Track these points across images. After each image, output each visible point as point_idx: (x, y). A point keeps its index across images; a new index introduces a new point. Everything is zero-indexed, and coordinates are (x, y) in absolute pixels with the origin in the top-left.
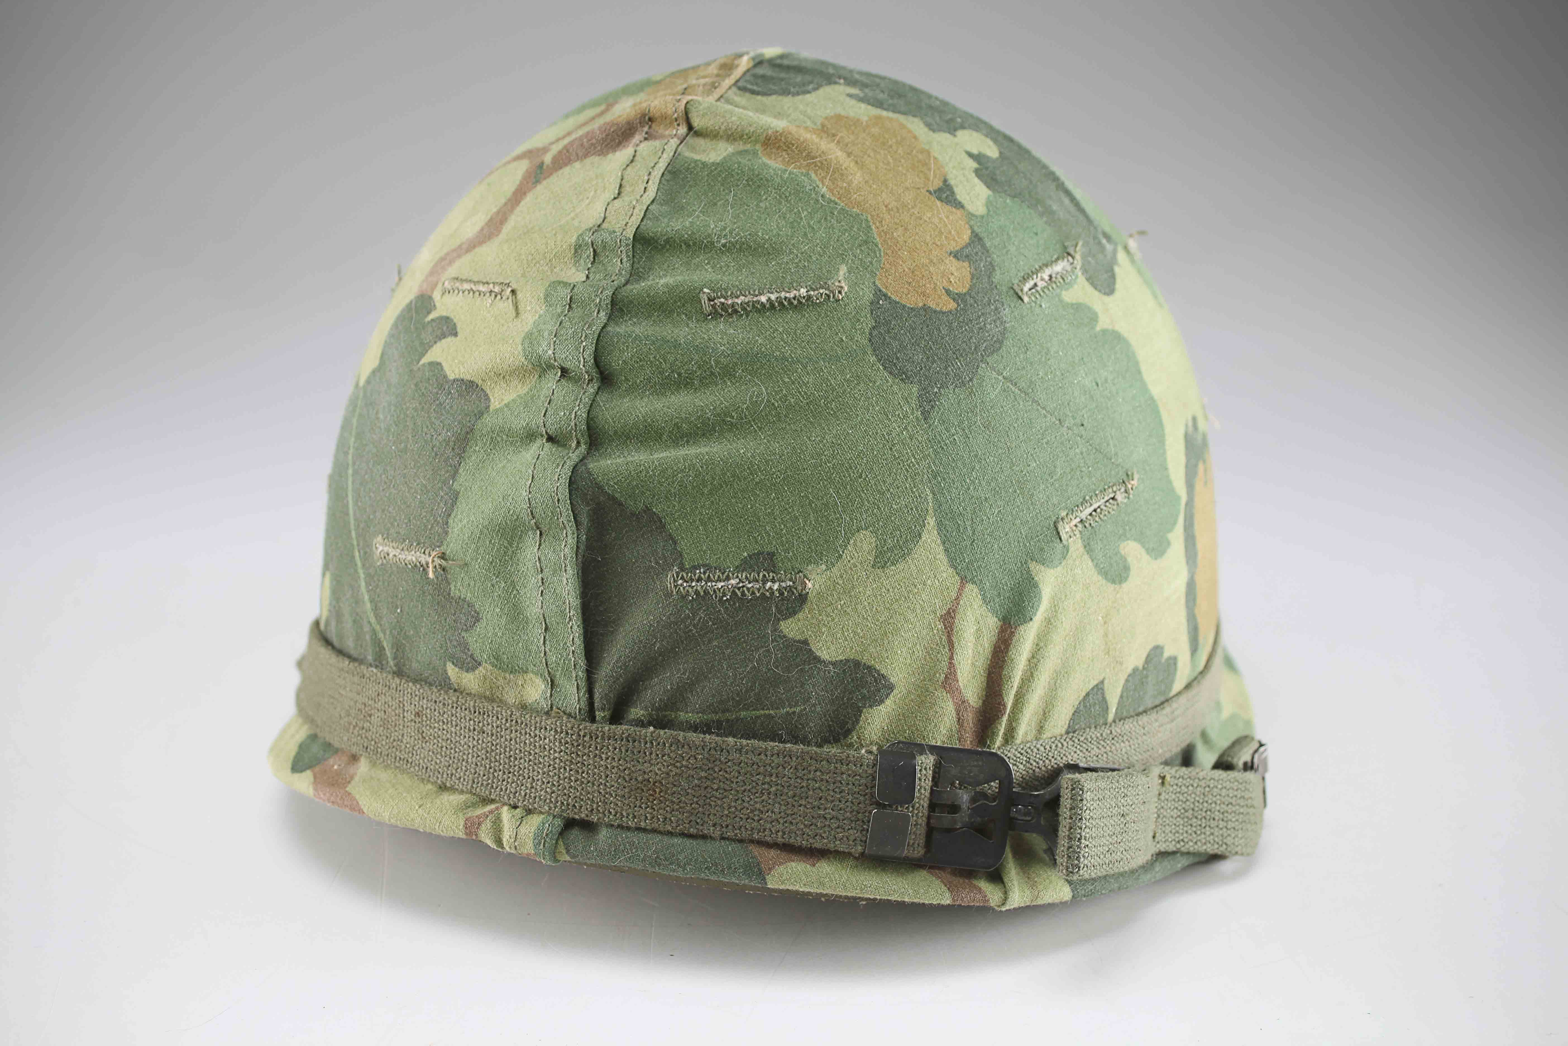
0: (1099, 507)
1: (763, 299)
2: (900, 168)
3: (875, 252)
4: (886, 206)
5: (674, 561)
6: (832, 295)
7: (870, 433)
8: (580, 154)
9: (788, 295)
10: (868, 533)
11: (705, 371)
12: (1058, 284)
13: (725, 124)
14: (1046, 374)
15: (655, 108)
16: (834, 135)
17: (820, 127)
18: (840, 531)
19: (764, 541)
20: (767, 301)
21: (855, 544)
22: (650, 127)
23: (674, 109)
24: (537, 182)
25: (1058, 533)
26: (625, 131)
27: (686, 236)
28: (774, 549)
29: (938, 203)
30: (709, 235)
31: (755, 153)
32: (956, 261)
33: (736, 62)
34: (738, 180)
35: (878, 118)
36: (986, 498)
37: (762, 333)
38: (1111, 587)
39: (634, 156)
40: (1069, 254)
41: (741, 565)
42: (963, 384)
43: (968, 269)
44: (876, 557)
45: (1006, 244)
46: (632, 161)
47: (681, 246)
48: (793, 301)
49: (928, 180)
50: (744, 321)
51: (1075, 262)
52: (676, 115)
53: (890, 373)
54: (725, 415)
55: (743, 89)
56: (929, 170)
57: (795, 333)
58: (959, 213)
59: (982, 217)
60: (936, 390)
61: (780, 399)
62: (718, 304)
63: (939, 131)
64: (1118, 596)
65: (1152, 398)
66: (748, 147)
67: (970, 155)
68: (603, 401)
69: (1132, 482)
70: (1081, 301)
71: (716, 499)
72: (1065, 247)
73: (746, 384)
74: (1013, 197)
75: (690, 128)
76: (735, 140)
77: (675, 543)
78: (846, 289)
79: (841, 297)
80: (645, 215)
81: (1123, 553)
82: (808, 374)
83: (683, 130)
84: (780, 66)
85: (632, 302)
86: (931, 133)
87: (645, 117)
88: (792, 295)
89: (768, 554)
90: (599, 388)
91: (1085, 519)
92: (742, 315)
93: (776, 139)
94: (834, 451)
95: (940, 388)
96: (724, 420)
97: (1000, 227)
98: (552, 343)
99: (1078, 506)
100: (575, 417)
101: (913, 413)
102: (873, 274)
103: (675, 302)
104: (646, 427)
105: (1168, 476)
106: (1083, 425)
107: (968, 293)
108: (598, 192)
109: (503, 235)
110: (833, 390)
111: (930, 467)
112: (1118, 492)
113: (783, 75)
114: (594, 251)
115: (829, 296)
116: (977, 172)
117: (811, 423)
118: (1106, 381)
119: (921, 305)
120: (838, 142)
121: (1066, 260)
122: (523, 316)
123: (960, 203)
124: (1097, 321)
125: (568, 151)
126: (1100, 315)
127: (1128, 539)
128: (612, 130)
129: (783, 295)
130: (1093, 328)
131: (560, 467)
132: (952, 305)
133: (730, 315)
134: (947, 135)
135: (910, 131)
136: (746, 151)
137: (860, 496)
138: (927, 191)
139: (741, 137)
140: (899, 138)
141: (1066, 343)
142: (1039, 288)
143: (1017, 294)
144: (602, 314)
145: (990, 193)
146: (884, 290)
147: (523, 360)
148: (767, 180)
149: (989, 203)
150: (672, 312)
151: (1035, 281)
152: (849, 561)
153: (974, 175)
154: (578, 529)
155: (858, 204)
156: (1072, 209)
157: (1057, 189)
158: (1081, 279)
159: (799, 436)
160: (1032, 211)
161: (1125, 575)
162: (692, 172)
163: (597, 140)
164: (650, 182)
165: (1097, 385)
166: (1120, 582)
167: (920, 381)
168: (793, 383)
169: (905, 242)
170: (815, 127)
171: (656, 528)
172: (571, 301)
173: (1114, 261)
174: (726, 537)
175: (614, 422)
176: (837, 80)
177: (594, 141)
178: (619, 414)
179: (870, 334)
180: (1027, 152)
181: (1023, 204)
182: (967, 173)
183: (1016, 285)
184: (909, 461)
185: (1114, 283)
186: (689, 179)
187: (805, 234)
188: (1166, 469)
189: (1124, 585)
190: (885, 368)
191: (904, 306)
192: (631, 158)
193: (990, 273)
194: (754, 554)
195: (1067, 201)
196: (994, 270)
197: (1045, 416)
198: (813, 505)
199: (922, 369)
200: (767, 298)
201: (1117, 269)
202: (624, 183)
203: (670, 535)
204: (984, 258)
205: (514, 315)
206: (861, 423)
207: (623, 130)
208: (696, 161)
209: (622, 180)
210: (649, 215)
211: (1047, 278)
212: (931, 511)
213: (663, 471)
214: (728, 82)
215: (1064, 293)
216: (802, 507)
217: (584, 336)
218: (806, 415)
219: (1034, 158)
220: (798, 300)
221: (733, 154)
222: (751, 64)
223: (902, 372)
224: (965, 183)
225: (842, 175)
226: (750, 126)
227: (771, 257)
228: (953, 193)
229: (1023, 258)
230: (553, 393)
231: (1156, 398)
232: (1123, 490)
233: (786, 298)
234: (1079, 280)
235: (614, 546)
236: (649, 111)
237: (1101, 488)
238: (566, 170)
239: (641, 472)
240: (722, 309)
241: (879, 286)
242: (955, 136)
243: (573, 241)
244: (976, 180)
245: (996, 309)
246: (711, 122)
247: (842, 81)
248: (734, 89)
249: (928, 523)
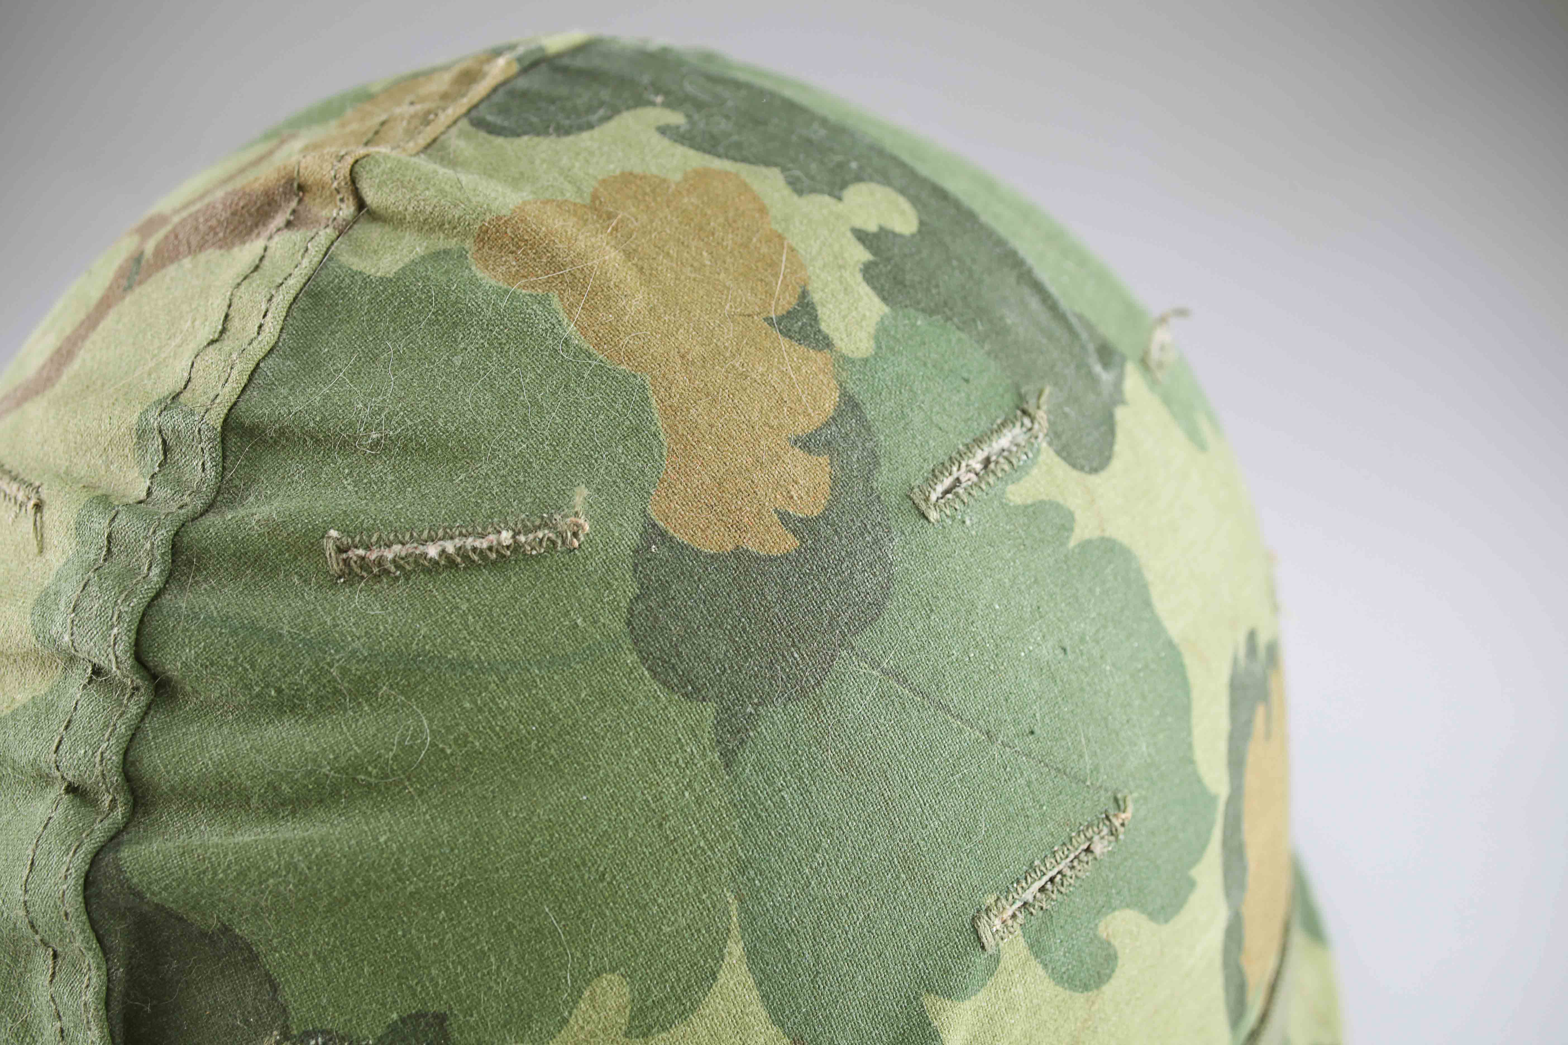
0: (1059, 872)
1: (433, 551)
2: (722, 276)
3: (651, 450)
4: (683, 357)
5: (274, 1020)
6: (560, 542)
7: (621, 800)
8: (194, 243)
9: (477, 544)
10: (615, 978)
11: (324, 686)
12: (1000, 475)
13: (414, 203)
14: (966, 652)
15: (306, 168)
16: (610, 216)
17: (588, 201)
18: (565, 978)
19: (428, 994)
20: (440, 556)
21: (593, 999)
22: (300, 201)
23: (333, 173)
24: (129, 288)
25: (979, 938)
26: (262, 206)
27: (312, 424)
28: (444, 1009)
29: (784, 342)
30: (351, 424)
31: (462, 255)
32: (806, 455)
33: (486, 68)
34: (420, 312)
35: (703, 175)
36: (841, 897)
37: (431, 615)
38: (1080, 998)
39: (262, 259)
40: (1025, 412)
41: (387, 1035)
42: (804, 692)
43: (828, 469)
44: (633, 1018)
45: (907, 410)
46: (257, 268)
47: (305, 441)
48: (489, 553)
49: (772, 296)
50: (401, 590)
51: (1036, 426)
52: (335, 185)
53: (664, 683)
54: (356, 770)
55: (479, 124)
56: (776, 275)
57: (490, 614)
58: (819, 358)
59: (866, 361)
60: (750, 709)
61: (456, 740)
62: (355, 558)
63: (813, 191)
64: (1094, 1008)
65: (1170, 645)
66: (453, 243)
67: (861, 236)
68: (153, 730)
69: (1123, 816)
70: (1044, 497)
71: (340, 920)
72: (1021, 397)
73: (397, 711)
74: (930, 312)
75: (361, 204)
76: (432, 230)
77: (275, 988)
78: (587, 528)
79: (576, 544)
80: (250, 379)
81: (1104, 935)
82: (509, 692)
83: (347, 210)
84: (565, 70)
85: (206, 550)
86: (795, 197)
87: (292, 185)
88: (485, 545)
89: (436, 1016)
90: (149, 707)
91: (1031, 901)
92: (397, 579)
93: (497, 231)
94: (552, 836)
95: (760, 704)
96: (354, 779)
97: (899, 377)
98: (69, 621)
99: (1018, 882)
100: (102, 761)
101: (704, 756)
102: (644, 494)
103: (281, 553)
104: (221, 784)
105: (1195, 773)
106: (1032, 733)
107: (824, 516)
108: (197, 323)
109: (58, 389)
110: (555, 720)
111: (734, 851)
112: (1096, 838)
113: (563, 90)
114: (164, 442)
115: (554, 543)
116: (869, 272)
117: (513, 782)
118: (1082, 640)
119: (730, 547)
120: (615, 229)
121: (1018, 424)
122: (49, 555)
123: (826, 337)
124: (1071, 530)
125: (176, 237)
126: (1077, 516)
127: (1114, 909)
128: (241, 204)
129: (470, 542)
130: (1063, 544)
131: (71, 854)
132: (791, 543)
133: (377, 578)
134: (827, 199)
135: (755, 198)
136: (446, 252)
137: (602, 915)
138: (766, 319)
139: (441, 226)
140: (731, 214)
141: (1007, 585)
142: (960, 491)
143: (917, 508)
144: (155, 571)
145: (886, 309)
146: (661, 524)
147: (34, 640)
148: (470, 313)
149: (882, 332)
150: (276, 569)
151: (955, 474)
152: (582, 1028)
153: (859, 277)
154: (107, 961)
155: (630, 355)
156: (1045, 317)
157: (1018, 283)
158: (1047, 455)
159: (488, 810)
160: (963, 336)
161: (1108, 971)
162: (345, 294)
163: (219, 221)
164: (269, 315)
165: (1064, 650)
166: (1098, 985)
167: (720, 696)
168: (480, 710)
169: (712, 426)
170: (578, 201)
171: (244, 960)
172: (109, 542)
173: (1117, 397)
174: (361, 985)
175: (168, 772)
176: (652, 97)
177: (213, 222)
178: (177, 759)
179: (630, 611)
180: (970, 216)
181: (949, 323)
182: (846, 274)
183: (916, 490)
184: (695, 846)
185: (1111, 444)
186: (339, 308)
187: (525, 420)
188: (1192, 762)
189: (1106, 988)
190: (655, 674)
191: (698, 553)
192: (257, 262)
193: (870, 470)
194: (409, 1016)
195: (1034, 303)
196: (877, 464)
197: (960, 731)
198: (515, 932)
199: (724, 672)
200: (440, 549)
201: (1120, 413)
202: (232, 313)
203: (267, 974)
204: (860, 445)
205: (36, 550)
206: (605, 781)
207: (259, 204)
208: (353, 275)
209: (230, 306)
210: (258, 380)
211: (978, 467)
212: (735, 932)
213: (242, 874)
214: (454, 110)
215: (1011, 488)
216: (495, 934)
217: (116, 613)
218: (503, 769)
219: (982, 227)
220: (497, 552)
221: (423, 258)
222: (515, 68)
223: (686, 679)
224: (841, 296)
225: (608, 298)
226: (456, 206)
227: (459, 465)
228: (815, 319)
229: (935, 431)
230: (75, 708)
231: (1176, 640)
232: (1105, 831)
233: (474, 549)
234: (1042, 458)
235: (178, 982)
236: (298, 172)
237: (1064, 838)
238: (172, 270)
239: (204, 873)
240: (361, 567)
241: (653, 515)
242: (840, 199)
243: (134, 422)
244: (864, 290)
245: (876, 541)
246: (392, 199)
247: (659, 99)
248: (464, 124)
249: (730, 953)
